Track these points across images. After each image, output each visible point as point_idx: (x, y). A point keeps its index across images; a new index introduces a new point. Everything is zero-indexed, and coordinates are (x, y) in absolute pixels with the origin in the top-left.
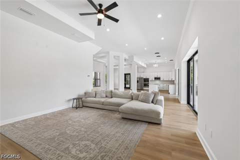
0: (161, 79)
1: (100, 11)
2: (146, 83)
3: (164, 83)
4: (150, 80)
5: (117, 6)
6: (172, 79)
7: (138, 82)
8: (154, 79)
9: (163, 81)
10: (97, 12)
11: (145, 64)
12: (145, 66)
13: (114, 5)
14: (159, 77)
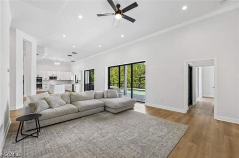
0: (58, 79)
1: (119, 12)
2: (39, 83)
4: (43, 79)
5: (137, 6)
8: (48, 79)
9: (60, 81)
10: (115, 12)
13: (135, 5)
14: (55, 76)
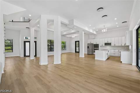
3: (115, 48)
4: (99, 45)
6: (125, 44)
7: (88, 47)
9: (115, 46)
11: (94, 30)
12: (95, 33)
